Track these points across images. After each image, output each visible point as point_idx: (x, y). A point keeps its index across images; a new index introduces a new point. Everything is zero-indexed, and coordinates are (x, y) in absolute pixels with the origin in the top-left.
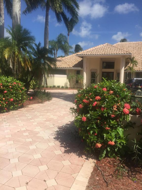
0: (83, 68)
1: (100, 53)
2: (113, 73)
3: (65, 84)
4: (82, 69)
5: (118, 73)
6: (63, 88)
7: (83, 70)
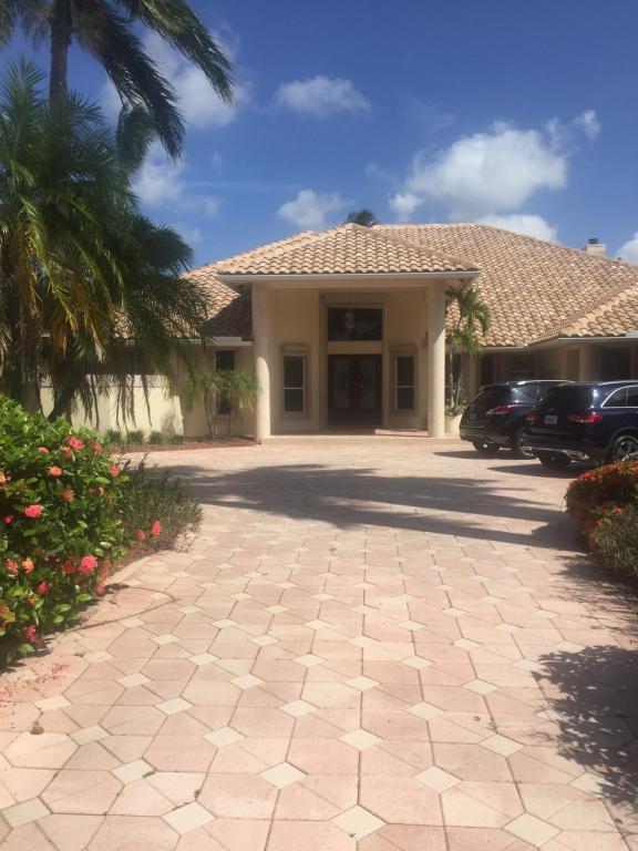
0: (252, 340)
1: (336, 269)
2: (378, 358)
3: (166, 421)
4: (249, 343)
5: (401, 360)
6: (157, 441)
7: (252, 348)
